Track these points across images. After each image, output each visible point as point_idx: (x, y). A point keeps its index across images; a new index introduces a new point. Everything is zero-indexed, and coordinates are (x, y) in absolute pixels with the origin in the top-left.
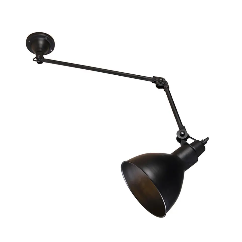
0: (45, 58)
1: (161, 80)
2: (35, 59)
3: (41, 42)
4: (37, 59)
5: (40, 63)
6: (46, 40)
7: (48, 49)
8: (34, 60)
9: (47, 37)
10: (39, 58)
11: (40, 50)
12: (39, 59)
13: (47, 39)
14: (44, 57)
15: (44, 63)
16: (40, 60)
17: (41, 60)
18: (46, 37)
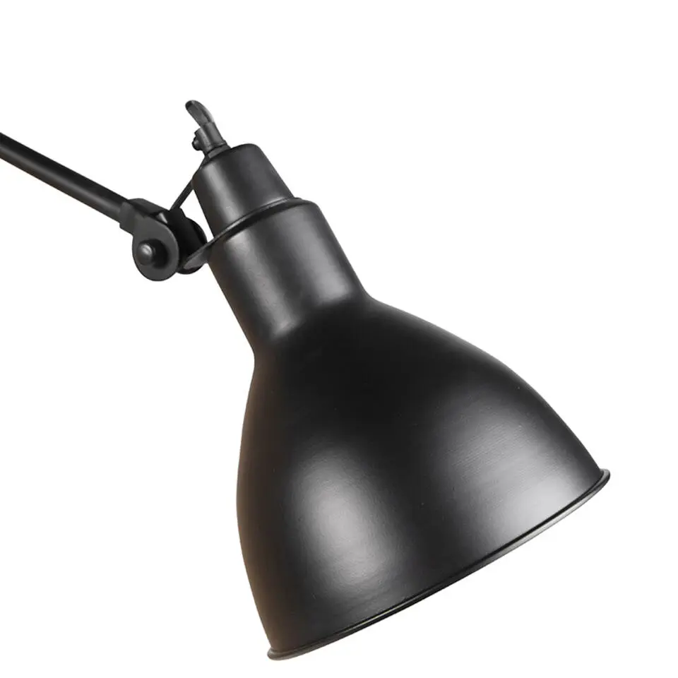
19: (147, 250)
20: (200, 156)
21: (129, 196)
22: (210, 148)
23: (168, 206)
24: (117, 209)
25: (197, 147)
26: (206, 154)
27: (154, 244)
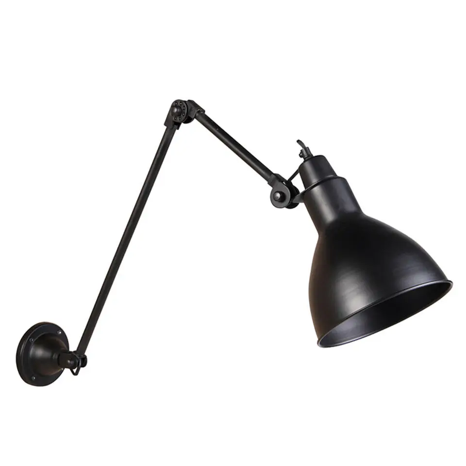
0: (75, 349)
1: (176, 110)
2: (75, 371)
3: (39, 352)
4: (75, 368)
5: (84, 362)
6: (36, 341)
7: (58, 339)
8: (76, 374)
9: (30, 338)
10: (72, 362)
11: (55, 356)
12: (75, 363)
13: (34, 338)
14: (74, 352)
15: (86, 353)
16: (78, 361)
17: (78, 359)
18: (29, 340)
19: (278, 195)
20: (302, 160)
21: (274, 172)
22: (306, 156)
23: (287, 178)
24: (269, 177)
25: (301, 157)
26: (304, 159)
27: (281, 193)
